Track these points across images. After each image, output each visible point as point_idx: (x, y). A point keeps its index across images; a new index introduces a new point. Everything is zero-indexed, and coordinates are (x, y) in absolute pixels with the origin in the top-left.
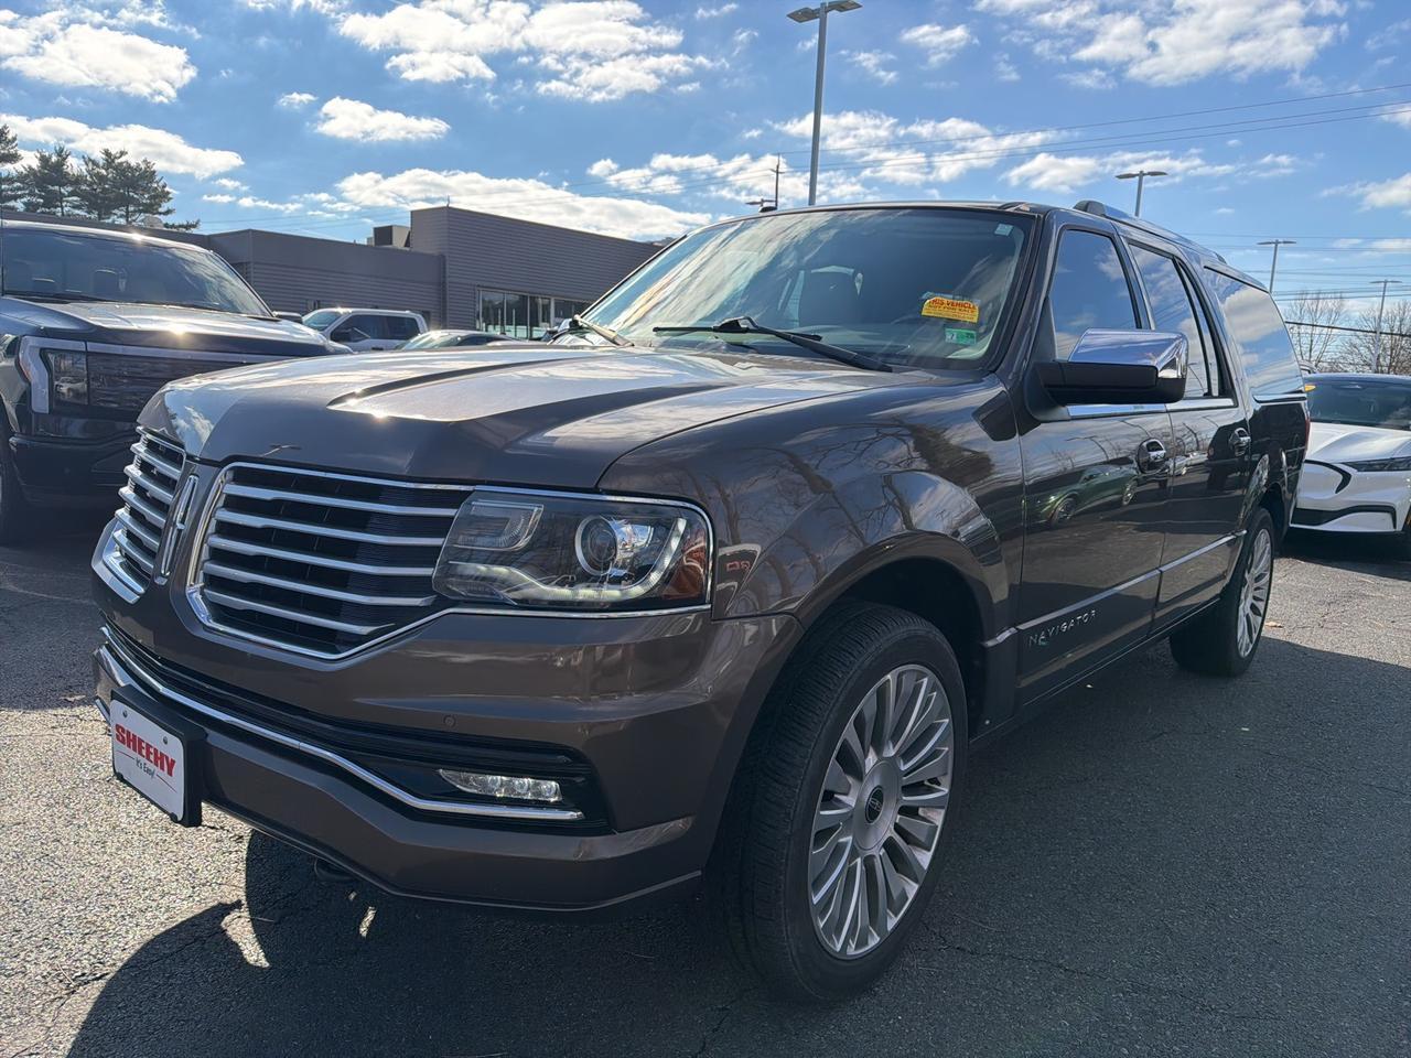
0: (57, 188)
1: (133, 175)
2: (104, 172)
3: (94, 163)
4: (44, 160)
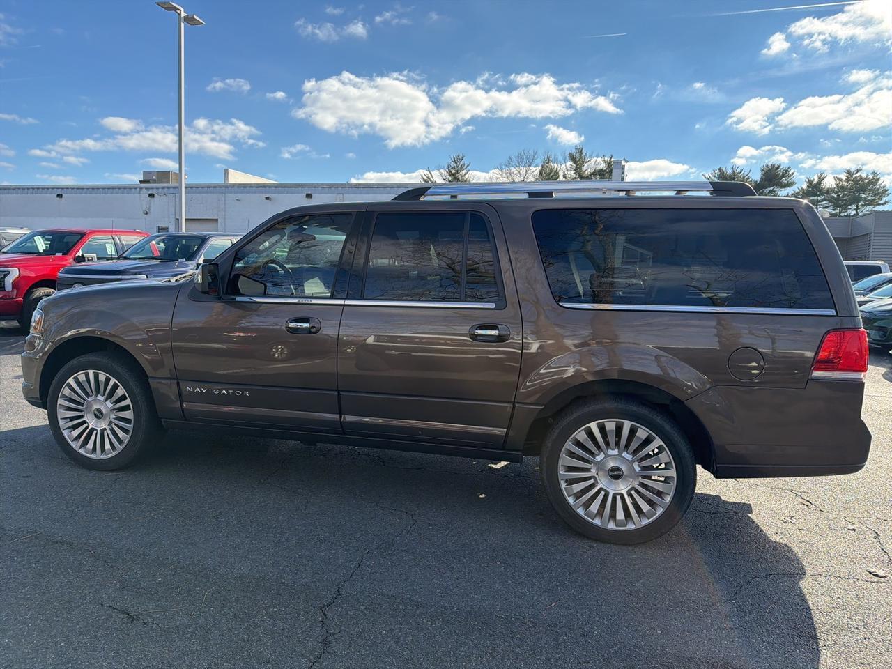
0: (816, 197)
1: (864, 183)
2: (846, 184)
3: (840, 180)
4: (810, 182)
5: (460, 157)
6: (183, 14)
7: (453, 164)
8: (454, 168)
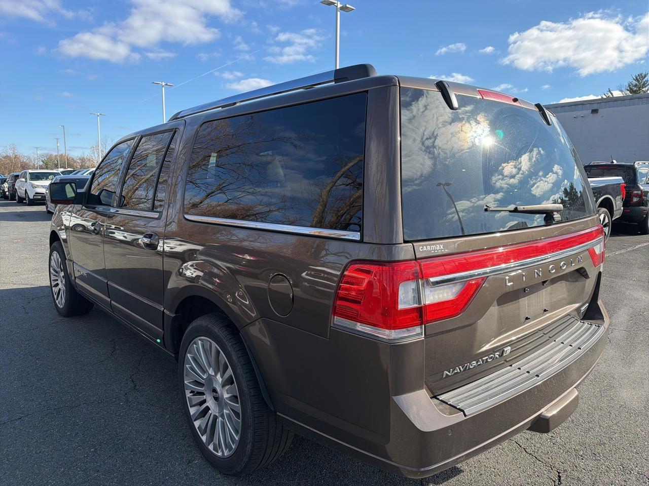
5: (643, 75)
6: (339, 6)
7: (635, 82)
8: (636, 86)
